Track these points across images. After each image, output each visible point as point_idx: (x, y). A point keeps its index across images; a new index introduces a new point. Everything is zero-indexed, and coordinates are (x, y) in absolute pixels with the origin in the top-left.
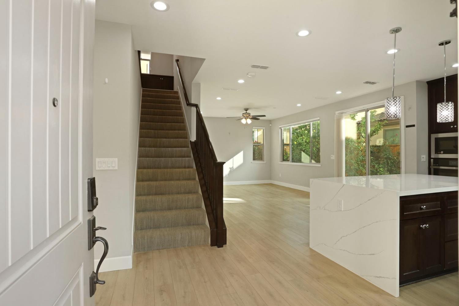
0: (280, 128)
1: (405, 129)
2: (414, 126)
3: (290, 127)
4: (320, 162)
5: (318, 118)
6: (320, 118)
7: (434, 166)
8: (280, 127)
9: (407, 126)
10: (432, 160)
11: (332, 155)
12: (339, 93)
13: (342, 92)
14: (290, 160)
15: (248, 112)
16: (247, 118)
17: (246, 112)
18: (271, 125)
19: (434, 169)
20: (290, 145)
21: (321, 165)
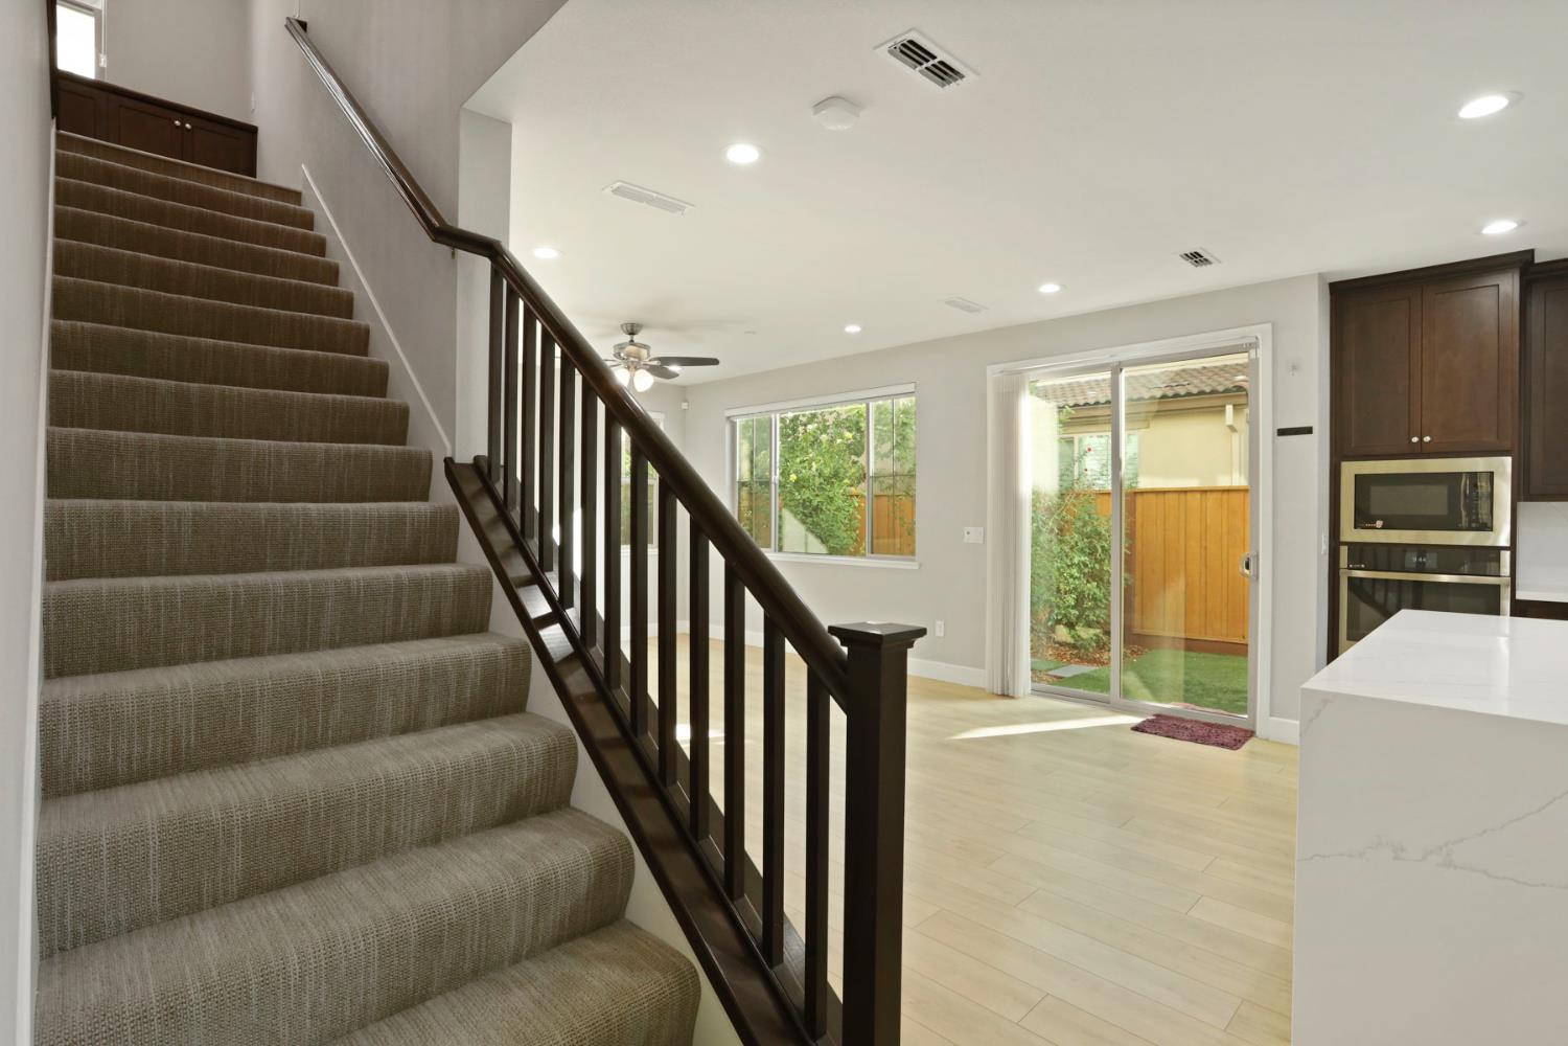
0: (728, 418)
1: (1274, 441)
2: (1309, 430)
3: (773, 416)
4: (913, 553)
5: (911, 388)
6: (915, 387)
7: (1349, 568)
8: (728, 414)
9: (1282, 432)
10: (1344, 550)
11: (966, 529)
12: (1049, 288)
13: (1063, 286)
14: (773, 545)
15: (636, 339)
16: (636, 369)
17: (632, 341)
18: (684, 406)
19: (1350, 579)
20: (773, 486)
21: (921, 565)
